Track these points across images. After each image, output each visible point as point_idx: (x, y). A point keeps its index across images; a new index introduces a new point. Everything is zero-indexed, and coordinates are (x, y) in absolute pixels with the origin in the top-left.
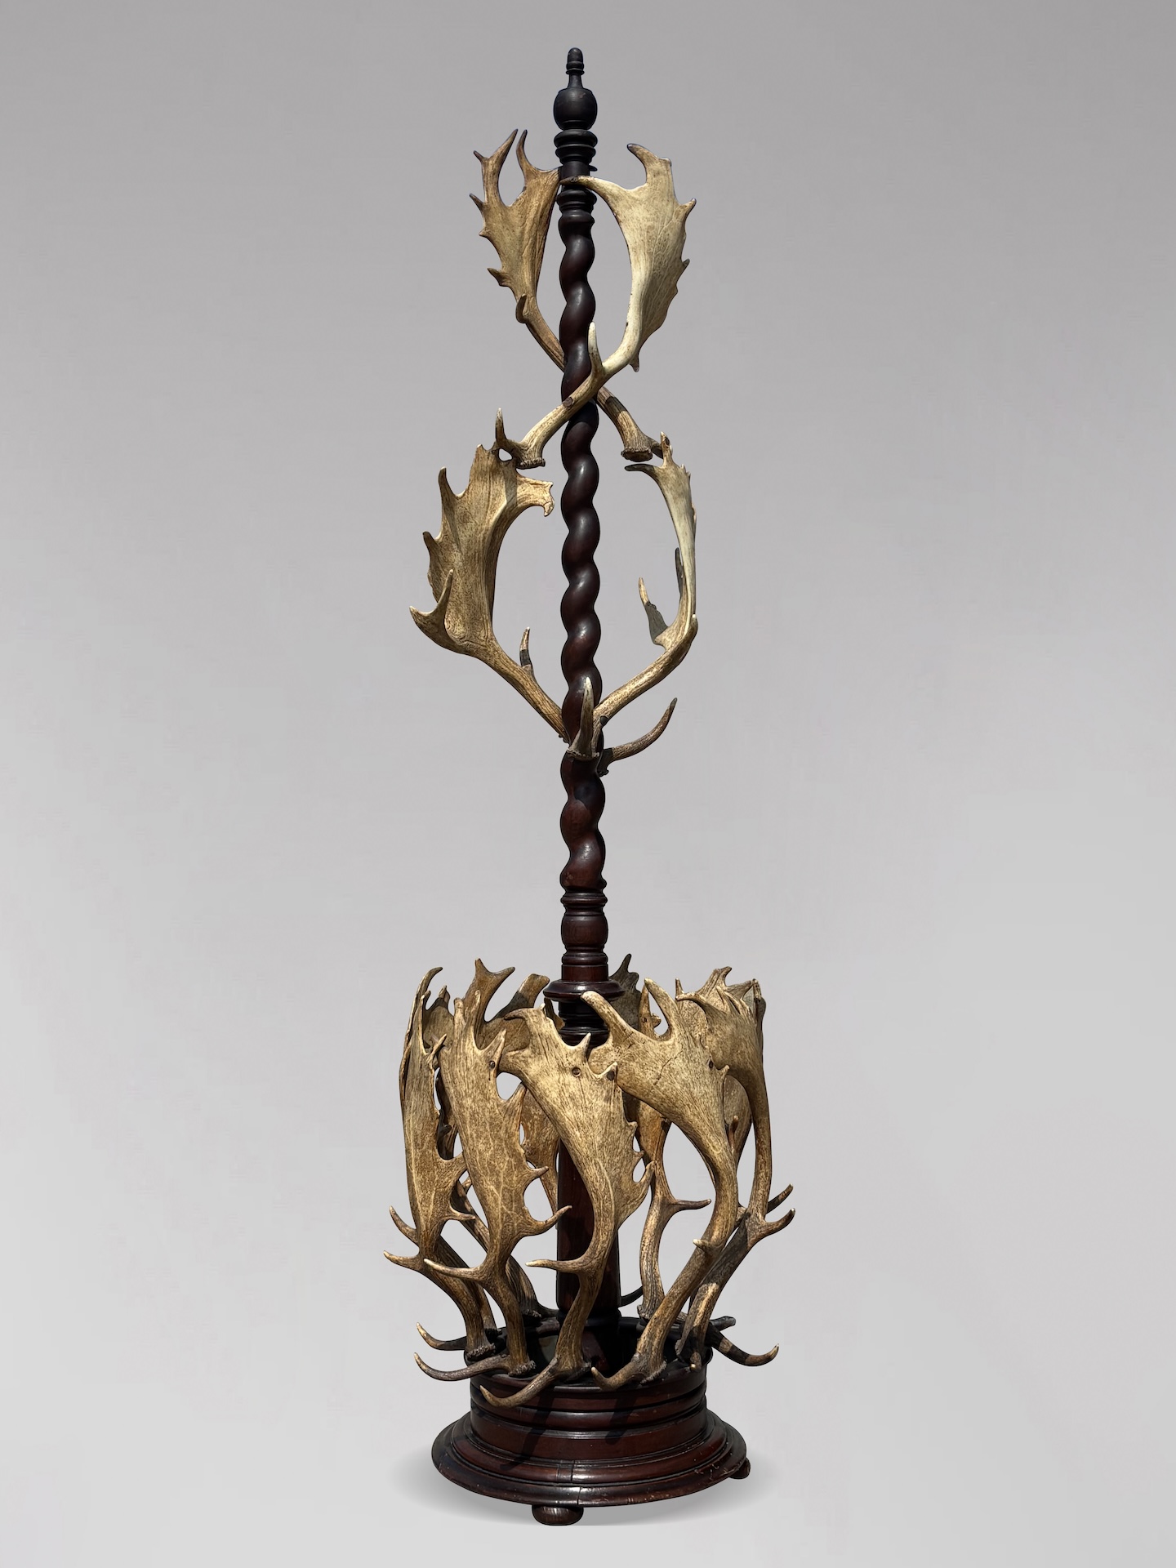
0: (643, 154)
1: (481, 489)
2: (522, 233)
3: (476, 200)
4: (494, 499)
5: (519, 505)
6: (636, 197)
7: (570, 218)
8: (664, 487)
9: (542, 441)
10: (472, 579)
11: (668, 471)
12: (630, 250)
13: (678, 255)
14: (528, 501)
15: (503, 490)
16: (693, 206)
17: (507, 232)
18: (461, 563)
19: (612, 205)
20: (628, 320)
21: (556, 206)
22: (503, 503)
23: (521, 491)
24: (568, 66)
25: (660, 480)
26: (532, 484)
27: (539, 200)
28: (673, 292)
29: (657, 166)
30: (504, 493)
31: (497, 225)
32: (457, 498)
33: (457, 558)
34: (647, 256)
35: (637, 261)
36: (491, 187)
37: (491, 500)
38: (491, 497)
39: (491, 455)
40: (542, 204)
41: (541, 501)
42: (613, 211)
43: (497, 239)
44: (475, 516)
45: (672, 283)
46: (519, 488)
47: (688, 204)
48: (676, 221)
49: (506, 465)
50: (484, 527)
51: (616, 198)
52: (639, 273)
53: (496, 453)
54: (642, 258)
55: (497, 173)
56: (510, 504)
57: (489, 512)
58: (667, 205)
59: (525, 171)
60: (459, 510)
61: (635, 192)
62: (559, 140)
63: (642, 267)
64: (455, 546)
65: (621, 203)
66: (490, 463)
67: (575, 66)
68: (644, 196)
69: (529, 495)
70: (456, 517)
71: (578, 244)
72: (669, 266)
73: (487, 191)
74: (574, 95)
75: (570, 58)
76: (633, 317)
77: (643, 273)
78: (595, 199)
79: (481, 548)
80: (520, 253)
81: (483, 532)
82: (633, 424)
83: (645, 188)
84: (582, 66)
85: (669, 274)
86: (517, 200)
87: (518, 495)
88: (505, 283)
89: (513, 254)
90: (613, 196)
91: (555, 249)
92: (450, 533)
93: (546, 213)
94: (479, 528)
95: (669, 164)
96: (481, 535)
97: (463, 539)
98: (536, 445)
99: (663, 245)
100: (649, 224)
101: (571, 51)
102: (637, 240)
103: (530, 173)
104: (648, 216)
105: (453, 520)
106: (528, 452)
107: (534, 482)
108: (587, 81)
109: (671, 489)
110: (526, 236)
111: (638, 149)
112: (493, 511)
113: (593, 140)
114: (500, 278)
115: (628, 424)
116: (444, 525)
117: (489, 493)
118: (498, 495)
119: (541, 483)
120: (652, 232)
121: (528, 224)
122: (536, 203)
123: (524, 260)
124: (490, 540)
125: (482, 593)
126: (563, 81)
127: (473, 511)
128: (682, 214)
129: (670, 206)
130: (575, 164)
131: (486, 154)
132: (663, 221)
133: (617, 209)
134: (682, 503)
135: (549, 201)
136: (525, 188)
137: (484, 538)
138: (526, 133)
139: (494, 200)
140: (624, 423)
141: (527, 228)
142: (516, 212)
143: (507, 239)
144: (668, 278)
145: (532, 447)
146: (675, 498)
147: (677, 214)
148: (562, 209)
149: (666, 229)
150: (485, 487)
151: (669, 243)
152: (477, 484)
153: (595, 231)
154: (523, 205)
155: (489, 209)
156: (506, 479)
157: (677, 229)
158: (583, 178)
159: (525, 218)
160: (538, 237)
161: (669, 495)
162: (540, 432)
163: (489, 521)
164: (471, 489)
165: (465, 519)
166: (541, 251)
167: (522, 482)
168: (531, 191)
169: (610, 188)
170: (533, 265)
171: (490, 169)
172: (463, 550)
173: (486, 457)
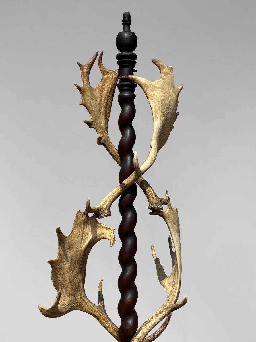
0: (160, 64)
1: (79, 231)
2: (101, 101)
3: (78, 87)
4: (85, 235)
5: (98, 238)
6: (156, 85)
7: (124, 96)
8: (168, 222)
9: (109, 204)
10: (74, 273)
11: (170, 214)
12: (153, 112)
13: (175, 111)
14: (102, 236)
15: (90, 231)
16: (182, 88)
17: (93, 101)
18: (68, 267)
19: (145, 90)
20: (152, 145)
21: (117, 89)
22: (90, 237)
23: (99, 231)
24: (123, 21)
25: (166, 219)
26: (105, 228)
27: (109, 85)
28: (172, 128)
29: (166, 70)
30: (90, 232)
31: (88, 98)
32: (67, 237)
33: (66, 265)
34: (161, 114)
35: (157, 117)
36: (85, 79)
37: (84, 236)
38: (84, 234)
39: (84, 215)
40: (110, 87)
41: (109, 237)
42: (145, 92)
43: (88, 105)
44: (76, 244)
45: (172, 124)
46: (98, 230)
47: (180, 88)
48: (174, 96)
49: (92, 219)
50: (80, 249)
51: (147, 86)
52: (157, 123)
53: (86, 214)
54: (159, 116)
55: (88, 73)
56: (94, 238)
57: (83, 242)
58: (171, 89)
59: (102, 71)
60: (67, 243)
61: (156, 83)
62: (118, 57)
63: (159, 119)
64: (65, 260)
65: (149, 89)
66: (83, 219)
67: (127, 21)
68: (159, 85)
69: (103, 233)
70: (66, 246)
71: (128, 108)
72: (171, 117)
73: (83, 81)
74: (126, 35)
75: (124, 17)
76: (154, 144)
77: (159, 122)
78: (136, 86)
79: (79, 258)
80: (100, 110)
81: (80, 251)
82: (153, 193)
83: (160, 81)
84: (130, 21)
85: (170, 121)
86: (98, 85)
87: (98, 233)
88: (92, 126)
89: (96, 112)
90: (145, 85)
91: (116, 110)
92: (62, 254)
93: (112, 91)
94: (78, 250)
95: (171, 69)
96: (79, 253)
97: (69, 255)
98: (107, 207)
99: (168, 107)
100: (162, 98)
101: (125, 14)
102: (157, 107)
103: (104, 72)
104: (162, 95)
105: (64, 247)
106: (103, 211)
107: (106, 226)
108: (132, 28)
109: (171, 222)
110: (102, 102)
111: (157, 62)
112: (85, 241)
113: (135, 57)
114: (90, 124)
115: (151, 194)
116: (59, 251)
117: (83, 233)
118: (87, 233)
119: (109, 227)
120: (163, 102)
121: (104, 96)
122: (107, 86)
123: (102, 114)
124: (83, 254)
125: (79, 278)
126: (121, 28)
127: (74, 242)
128: (177, 93)
129: (172, 89)
130: (126, 69)
131: (83, 64)
132: (168, 97)
133: (147, 92)
134: (176, 227)
135: (113, 86)
136: (102, 79)
137: (80, 254)
138: (102, 53)
139: (87, 86)
140: (149, 193)
141: (103, 99)
142: (97, 91)
143: (93, 105)
144: (170, 123)
145: (105, 208)
146: (173, 226)
147: (175, 93)
148: (120, 91)
149: (170, 101)
150: (81, 231)
151: (171, 107)
152: (77, 229)
153: (136, 101)
154: (101, 88)
155: (84, 90)
156: (92, 225)
157: (175, 100)
158: (130, 77)
159: (102, 94)
160: (108, 102)
161: (170, 225)
162: (109, 200)
163: (83, 246)
164: (73, 232)
165: (70, 246)
166: (109, 109)
167: (99, 227)
168: (105, 80)
169: (144, 81)
170: (106, 116)
171: (85, 71)
172: (69, 261)
173: (82, 216)
